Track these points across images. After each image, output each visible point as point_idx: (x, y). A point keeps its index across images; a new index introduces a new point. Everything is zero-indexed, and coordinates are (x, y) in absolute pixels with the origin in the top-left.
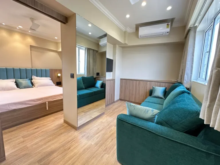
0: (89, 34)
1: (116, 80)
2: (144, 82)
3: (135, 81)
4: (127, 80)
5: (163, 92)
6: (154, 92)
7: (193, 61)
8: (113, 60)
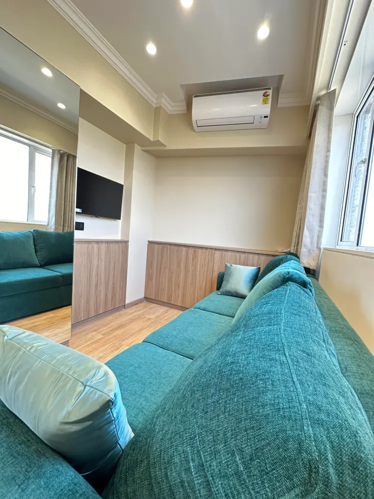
0: (58, 107)
1: (130, 244)
2: (208, 251)
3: (184, 249)
4: (166, 246)
5: (248, 279)
6: (228, 281)
7: (325, 190)
8: (122, 186)
